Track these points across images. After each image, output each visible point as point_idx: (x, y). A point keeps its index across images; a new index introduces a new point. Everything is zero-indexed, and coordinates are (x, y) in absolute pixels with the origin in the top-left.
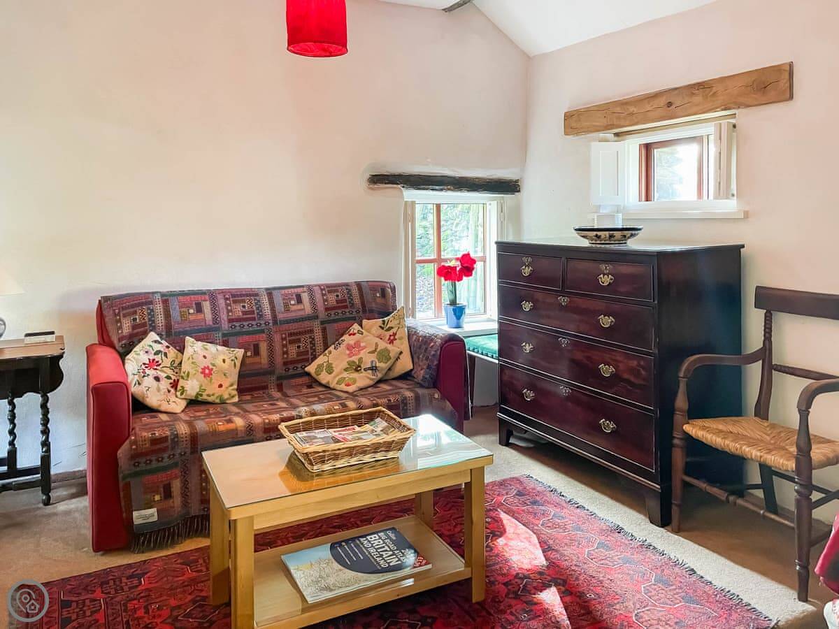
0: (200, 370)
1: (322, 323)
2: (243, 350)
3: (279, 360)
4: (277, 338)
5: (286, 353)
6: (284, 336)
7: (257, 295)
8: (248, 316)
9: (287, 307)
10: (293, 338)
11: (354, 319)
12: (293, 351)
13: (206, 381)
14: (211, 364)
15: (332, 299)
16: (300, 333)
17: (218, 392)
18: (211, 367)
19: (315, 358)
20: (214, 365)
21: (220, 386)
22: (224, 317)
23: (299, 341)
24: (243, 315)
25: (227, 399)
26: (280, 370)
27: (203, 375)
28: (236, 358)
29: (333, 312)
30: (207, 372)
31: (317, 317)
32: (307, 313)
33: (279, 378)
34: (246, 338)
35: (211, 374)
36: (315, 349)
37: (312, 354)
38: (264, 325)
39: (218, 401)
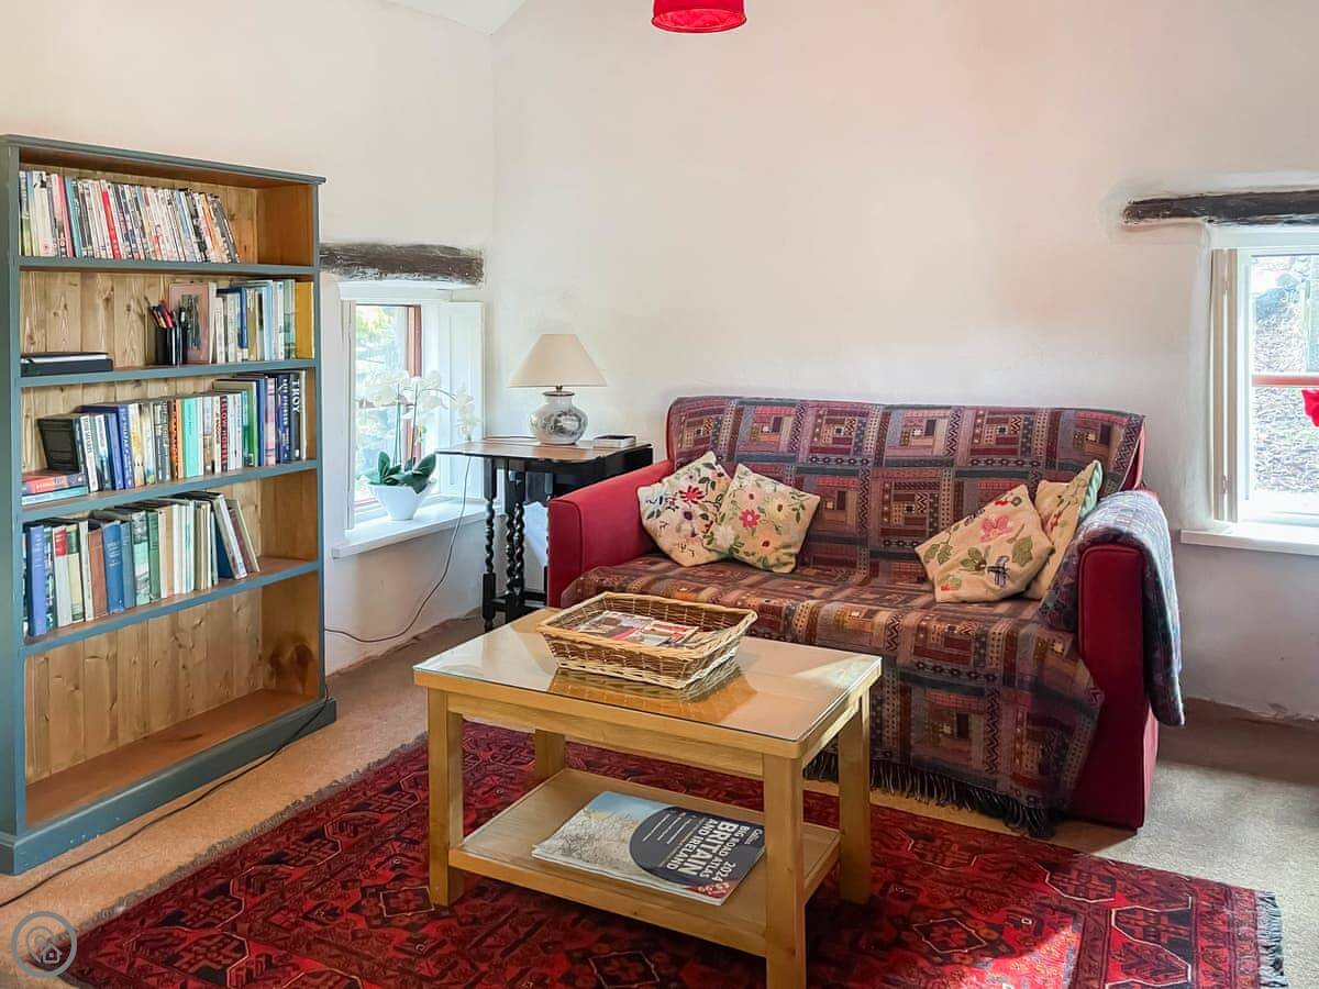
0: (740, 514)
1: (959, 474)
2: (819, 498)
3: (874, 523)
4: (875, 488)
5: (888, 514)
6: (887, 485)
7: (865, 415)
8: (841, 446)
9: (905, 440)
10: (902, 492)
11: (1023, 477)
12: (898, 514)
13: (745, 532)
14: (759, 508)
15: (990, 434)
16: (916, 486)
17: (762, 552)
18: (757, 512)
19: (936, 531)
20: (762, 511)
21: (766, 544)
22: (805, 443)
23: (911, 498)
24: (834, 443)
25: (772, 566)
26: (875, 541)
27: (742, 522)
28: (803, 509)
29: (983, 458)
30: (750, 520)
31: (951, 463)
32: (935, 454)
33: (873, 554)
34: (829, 480)
35: (756, 524)
36: (937, 518)
37: (931, 525)
38: (859, 464)
39: (760, 565)
